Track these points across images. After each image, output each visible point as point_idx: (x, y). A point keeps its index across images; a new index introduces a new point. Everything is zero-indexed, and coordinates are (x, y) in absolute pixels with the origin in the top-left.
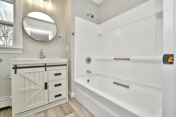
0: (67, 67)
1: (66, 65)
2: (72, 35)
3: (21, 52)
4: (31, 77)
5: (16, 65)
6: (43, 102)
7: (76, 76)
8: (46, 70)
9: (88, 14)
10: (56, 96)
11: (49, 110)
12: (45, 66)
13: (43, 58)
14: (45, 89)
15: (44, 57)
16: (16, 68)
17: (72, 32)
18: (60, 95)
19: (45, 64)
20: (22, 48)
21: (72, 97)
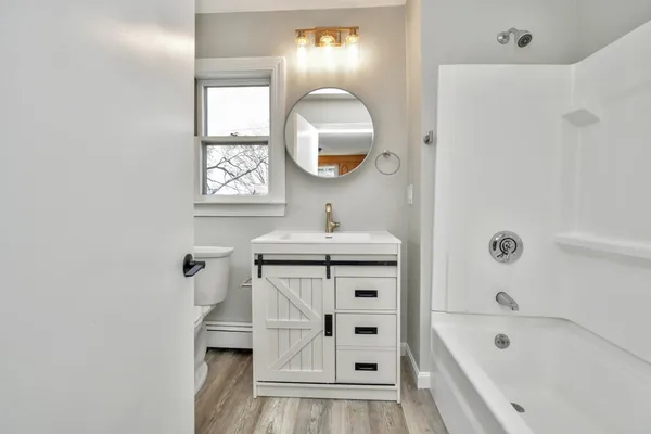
0: (397, 272)
1: (394, 264)
2: (423, 143)
3: (281, 212)
4: (293, 292)
5: (260, 256)
6: (321, 371)
7: (443, 309)
8: (328, 277)
9: (506, 30)
10: (359, 367)
11: (335, 403)
12: (328, 263)
13: (332, 231)
14: (327, 335)
15: (334, 228)
16: (260, 262)
17: (425, 133)
18: (374, 367)
19: (328, 257)
20: (283, 201)
21: (419, 386)
